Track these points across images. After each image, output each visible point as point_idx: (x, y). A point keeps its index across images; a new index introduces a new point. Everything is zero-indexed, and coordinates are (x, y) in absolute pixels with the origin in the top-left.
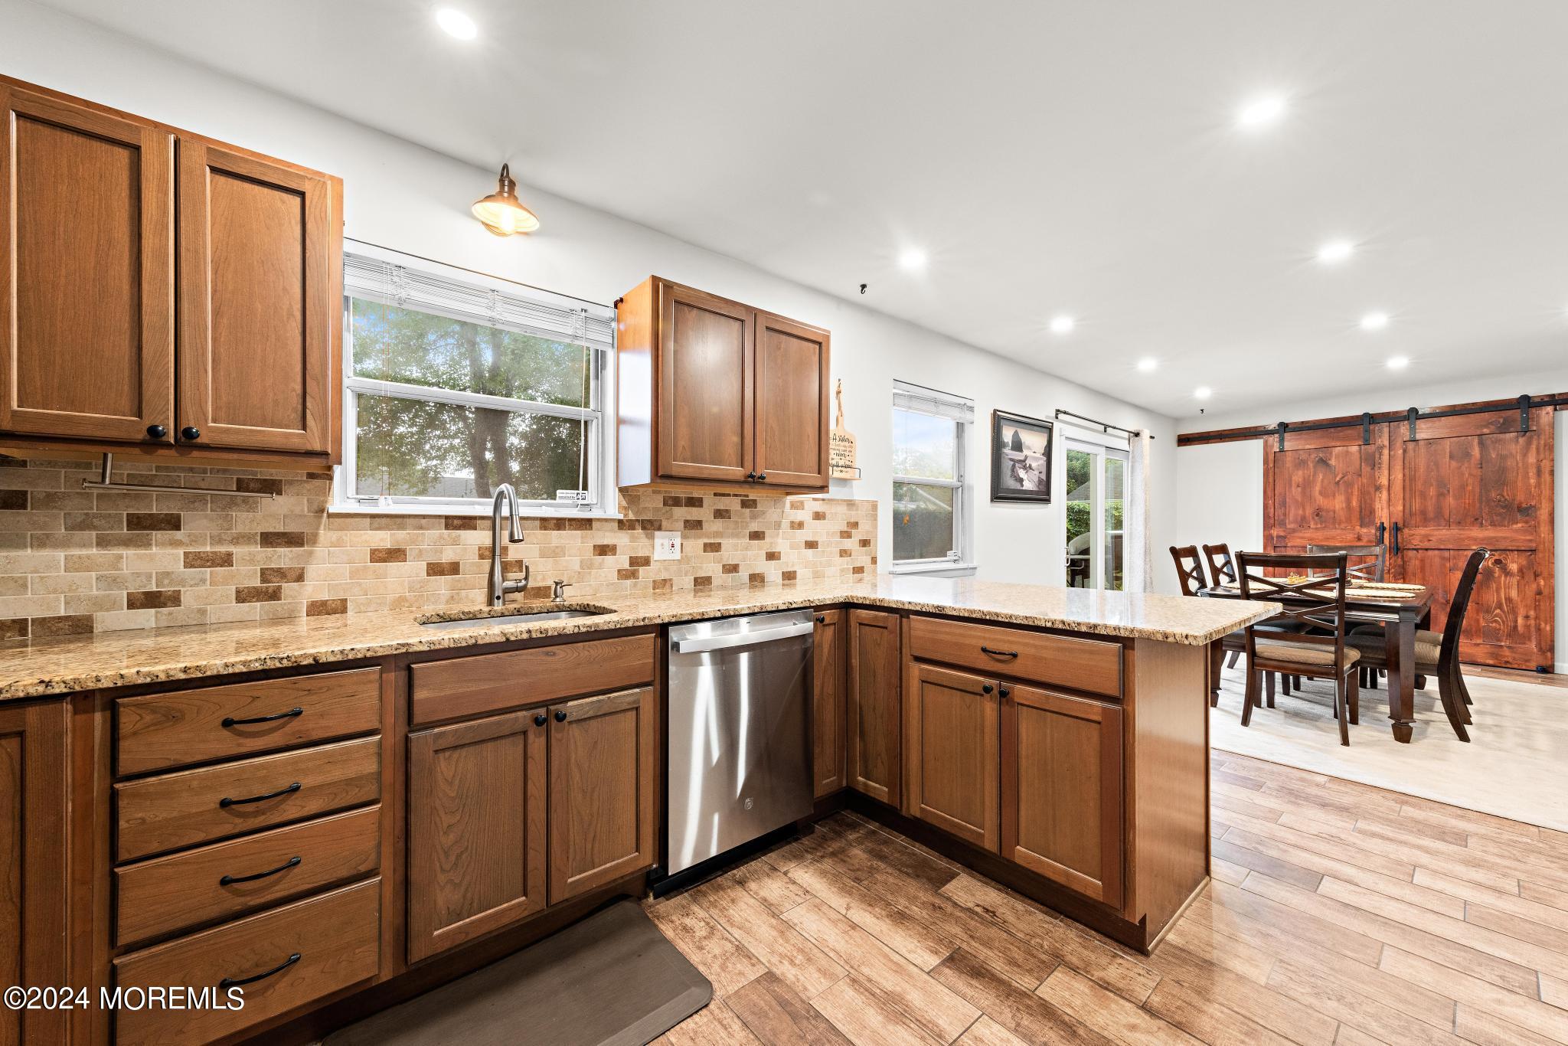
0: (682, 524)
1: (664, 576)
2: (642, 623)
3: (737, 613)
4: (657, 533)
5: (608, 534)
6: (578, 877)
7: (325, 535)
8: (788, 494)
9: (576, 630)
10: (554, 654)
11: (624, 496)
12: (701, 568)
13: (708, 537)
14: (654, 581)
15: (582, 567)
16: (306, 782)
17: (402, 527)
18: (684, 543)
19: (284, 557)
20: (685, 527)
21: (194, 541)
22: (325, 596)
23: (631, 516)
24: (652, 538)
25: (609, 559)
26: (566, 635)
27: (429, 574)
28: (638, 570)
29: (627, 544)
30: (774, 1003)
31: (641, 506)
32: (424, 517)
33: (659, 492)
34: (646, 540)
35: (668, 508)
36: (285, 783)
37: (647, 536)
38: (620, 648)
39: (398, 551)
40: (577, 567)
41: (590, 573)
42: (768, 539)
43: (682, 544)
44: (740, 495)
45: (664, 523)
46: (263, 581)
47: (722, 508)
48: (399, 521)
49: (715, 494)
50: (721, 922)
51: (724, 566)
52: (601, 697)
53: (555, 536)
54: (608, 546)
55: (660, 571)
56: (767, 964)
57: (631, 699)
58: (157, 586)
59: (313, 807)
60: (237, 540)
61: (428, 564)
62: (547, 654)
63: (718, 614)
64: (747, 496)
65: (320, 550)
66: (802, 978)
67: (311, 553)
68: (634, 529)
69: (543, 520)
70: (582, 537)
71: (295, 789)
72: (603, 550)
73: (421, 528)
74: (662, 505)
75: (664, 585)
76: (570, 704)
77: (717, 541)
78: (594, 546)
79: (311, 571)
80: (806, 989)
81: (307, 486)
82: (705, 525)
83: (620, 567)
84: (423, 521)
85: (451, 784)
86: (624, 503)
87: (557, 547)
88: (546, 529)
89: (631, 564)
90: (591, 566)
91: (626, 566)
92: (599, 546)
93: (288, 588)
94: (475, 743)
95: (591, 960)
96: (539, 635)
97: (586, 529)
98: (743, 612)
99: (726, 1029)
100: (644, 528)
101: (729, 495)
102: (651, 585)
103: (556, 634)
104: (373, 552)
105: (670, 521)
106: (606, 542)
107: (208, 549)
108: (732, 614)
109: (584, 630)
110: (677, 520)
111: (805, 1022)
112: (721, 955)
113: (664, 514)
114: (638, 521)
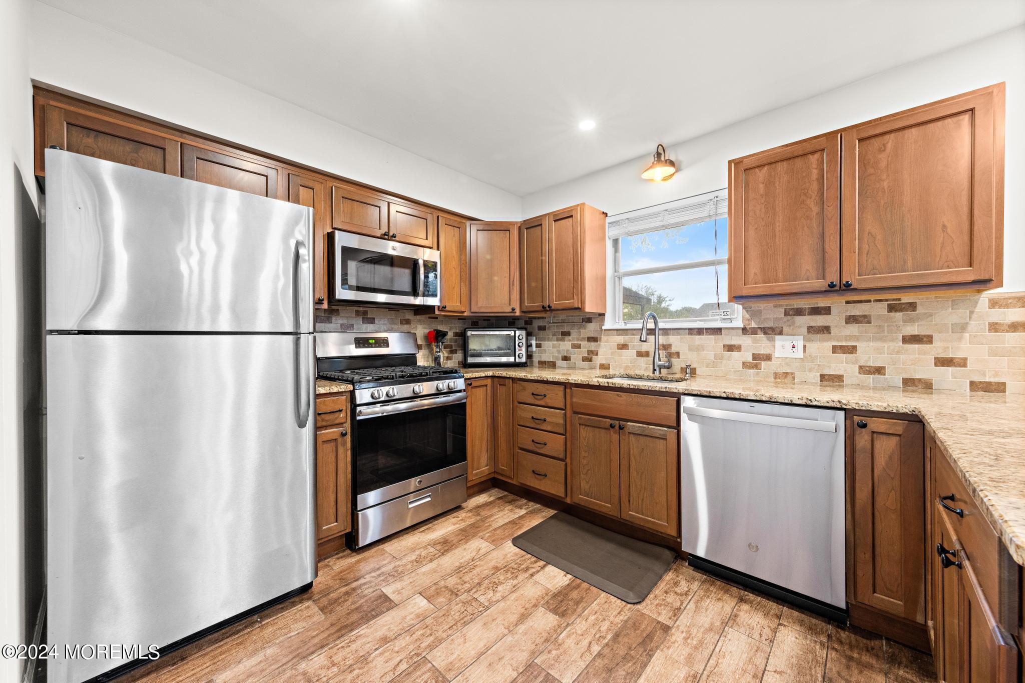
0: (806, 330)
1: (785, 369)
2: (665, 390)
3: (742, 397)
4: (777, 337)
5: (734, 338)
6: (634, 514)
7: (604, 338)
8: (979, 291)
9: (628, 387)
10: (621, 396)
11: (747, 311)
12: (829, 367)
13: (838, 340)
14: (775, 373)
15: (715, 359)
16: (548, 419)
17: (627, 335)
18: (808, 345)
19: (593, 346)
20: (809, 332)
21: (573, 340)
22: (604, 362)
23: (754, 325)
24: (774, 340)
25: (735, 354)
26: (623, 388)
27: (637, 356)
28: (760, 364)
29: (751, 345)
30: (647, 632)
31: (763, 317)
32: (635, 329)
33: (780, 306)
34: (768, 342)
35: (789, 318)
36: (543, 417)
37: (768, 339)
38: (654, 402)
39: (626, 345)
40: (713, 358)
41: (721, 362)
42: (937, 343)
43: (805, 347)
44: (887, 300)
45: (785, 329)
46: (588, 355)
47: (858, 314)
48: (626, 331)
49: (847, 302)
50: (695, 597)
51: (861, 367)
52: (644, 426)
53: (698, 339)
54: (735, 346)
55: (781, 365)
56: (675, 625)
57: (662, 433)
58: (567, 354)
59: (549, 428)
60: (583, 339)
61: (637, 351)
62: (618, 395)
63: (724, 395)
64: (900, 300)
65: (602, 344)
66: (676, 645)
67: (600, 345)
68: (756, 334)
69: (690, 329)
70: (715, 340)
71: (545, 420)
72: (730, 348)
73: (634, 335)
74: (783, 315)
75: (786, 377)
76: (629, 423)
77: (854, 344)
78: (724, 346)
79: (601, 352)
80: (669, 648)
81: (598, 319)
82: (833, 331)
83: (744, 360)
84: (634, 332)
85: (585, 440)
86: (747, 316)
87: (699, 345)
88: (691, 334)
89: (754, 359)
90: (722, 358)
91: (750, 359)
92: (727, 345)
93: (594, 357)
94: (593, 427)
95: (626, 554)
96: (612, 386)
97: (718, 334)
98: (749, 398)
99: (619, 614)
100: (765, 333)
101: (869, 301)
102: (773, 375)
103: (619, 386)
104: (618, 345)
105: (792, 328)
106: (732, 343)
107: (576, 343)
108: (738, 397)
109: (632, 387)
110: (800, 327)
111: (642, 649)
112: (667, 602)
113: (785, 322)
114: (760, 328)
